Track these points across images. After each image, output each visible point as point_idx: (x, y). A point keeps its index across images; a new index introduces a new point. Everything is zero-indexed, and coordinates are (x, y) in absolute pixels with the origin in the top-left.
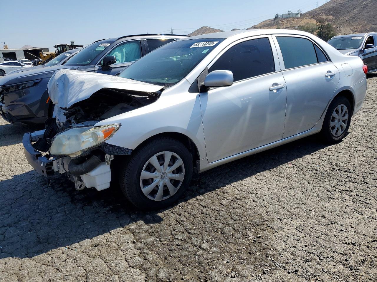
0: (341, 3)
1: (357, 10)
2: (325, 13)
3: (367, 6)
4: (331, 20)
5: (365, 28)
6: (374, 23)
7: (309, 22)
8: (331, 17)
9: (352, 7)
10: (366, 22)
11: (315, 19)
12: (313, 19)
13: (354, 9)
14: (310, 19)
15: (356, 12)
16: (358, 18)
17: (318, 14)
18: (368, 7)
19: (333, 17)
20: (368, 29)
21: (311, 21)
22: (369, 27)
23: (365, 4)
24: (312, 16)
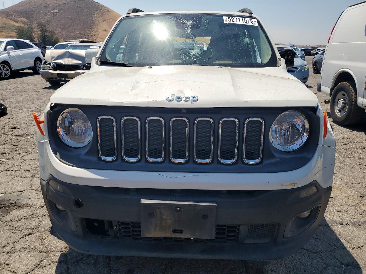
0: (31, 8)
1: (48, 17)
2: (18, 15)
3: (57, 14)
4: (27, 23)
5: (61, 34)
6: (67, 31)
7: (7, 22)
8: (25, 20)
9: (42, 13)
10: (60, 29)
11: (10, 19)
12: (9, 19)
13: (45, 15)
14: (6, 18)
15: (48, 19)
16: (52, 25)
17: (11, 15)
18: (57, 16)
19: (28, 20)
20: (64, 36)
21: (8, 21)
22: (65, 34)
23: (54, 13)
24: (5, 16)
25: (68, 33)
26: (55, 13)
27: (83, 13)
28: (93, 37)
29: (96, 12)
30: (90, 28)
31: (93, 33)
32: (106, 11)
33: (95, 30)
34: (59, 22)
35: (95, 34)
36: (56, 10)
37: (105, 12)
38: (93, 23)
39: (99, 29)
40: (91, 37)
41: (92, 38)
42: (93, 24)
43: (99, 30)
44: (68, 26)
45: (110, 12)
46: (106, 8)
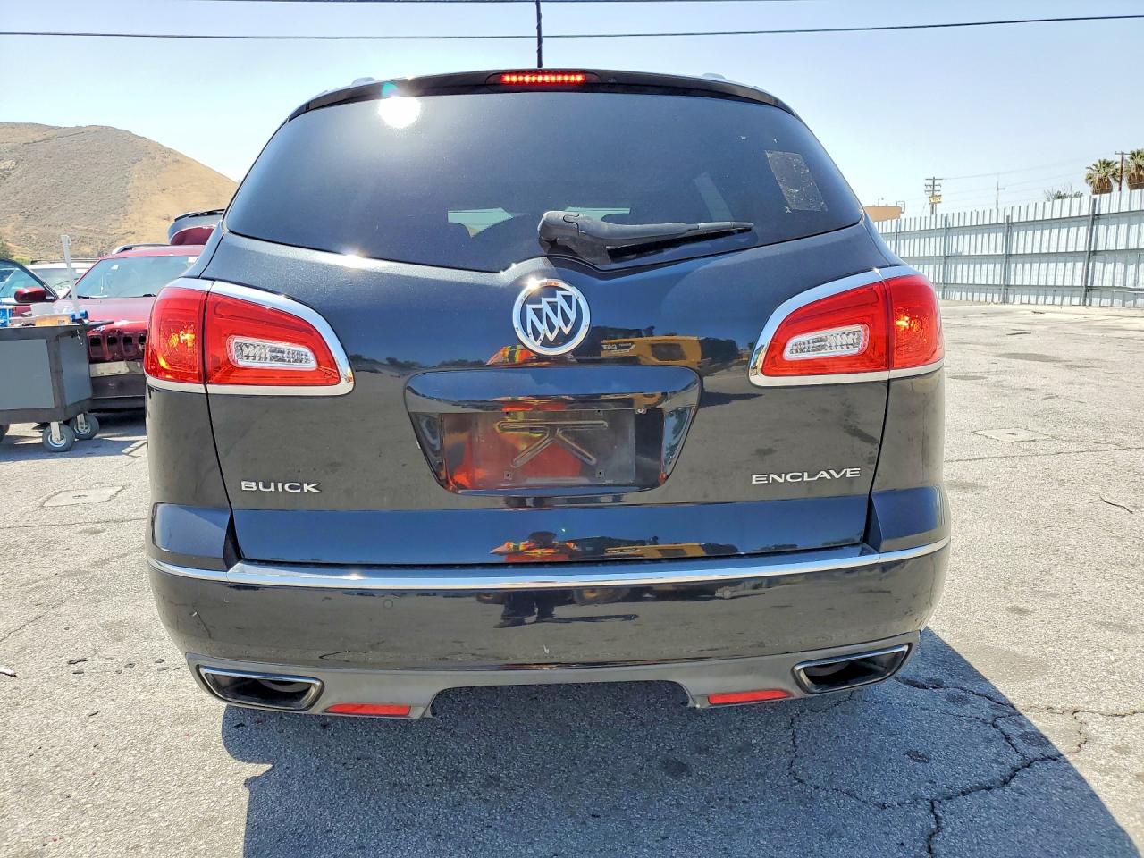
25: (46, 230)
26: (4, 169)
27: (95, 169)
28: (128, 238)
29: (137, 166)
30: (120, 211)
31: (126, 227)
32: (170, 160)
33: (136, 217)
34: (18, 196)
35: (133, 229)
36: (9, 162)
37: (166, 164)
38: (129, 196)
39: (148, 215)
40: (122, 238)
41: (123, 241)
42: (129, 200)
43: (147, 219)
44: (45, 208)
45: (183, 163)
46: (170, 151)
